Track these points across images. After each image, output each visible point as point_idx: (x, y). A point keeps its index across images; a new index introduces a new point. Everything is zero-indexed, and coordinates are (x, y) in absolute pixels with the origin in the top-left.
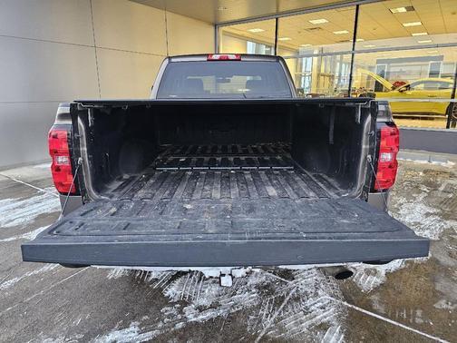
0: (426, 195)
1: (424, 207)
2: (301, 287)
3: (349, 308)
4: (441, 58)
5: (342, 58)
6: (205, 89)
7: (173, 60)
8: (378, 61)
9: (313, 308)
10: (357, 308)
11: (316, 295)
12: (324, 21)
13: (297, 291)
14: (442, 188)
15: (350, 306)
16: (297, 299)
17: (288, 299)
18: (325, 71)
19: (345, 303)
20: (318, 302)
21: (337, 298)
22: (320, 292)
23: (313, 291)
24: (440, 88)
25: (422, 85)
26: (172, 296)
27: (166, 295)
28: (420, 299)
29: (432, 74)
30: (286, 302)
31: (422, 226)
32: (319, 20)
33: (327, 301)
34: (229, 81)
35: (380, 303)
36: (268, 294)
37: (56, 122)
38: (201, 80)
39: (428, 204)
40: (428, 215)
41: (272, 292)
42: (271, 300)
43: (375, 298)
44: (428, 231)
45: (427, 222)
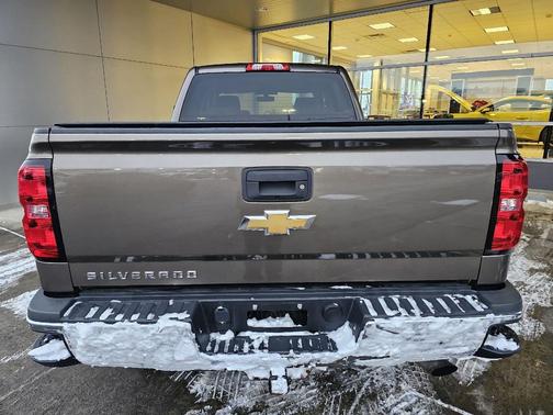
0: (526, 244)
1: (525, 261)
2: (376, 377)
3: (444, 409)
4: (531, 71)
5: (407, 72)
6: (242, 109)
7: (201, 71)
8: (454, 76)
9: (395, 410)
10: (456, 410)
11: (399, 389)
12: (388, 25)
13: (372, 384)
14: (544, 236)
15: (446, 406)
16: (373, 397)
17: (360, 396)
18: (388, 89)
19: (439, 402)
20: (403, 400)
21: (428, 394)
22: (403, 386)
23: (394, 384)
24: (531, 109)
25: (509, 105)
26: (200, 392)
27: (192, 391)
28: (540, 394)
29: (519, 92)
30: (357, 400)
31: (527, 288)
32: (381, 25)
33: (414, 400)
34: (273, 99)
35: (487, 400)
36: (332, 389)
37: (30, 156)
38: (237, 98)
39: (530, 257)
40: (532, 271)
41: (337, 386)
42: (337, 398)
43: (478, 393)
44: (536, 294)
45: (533, 281)
